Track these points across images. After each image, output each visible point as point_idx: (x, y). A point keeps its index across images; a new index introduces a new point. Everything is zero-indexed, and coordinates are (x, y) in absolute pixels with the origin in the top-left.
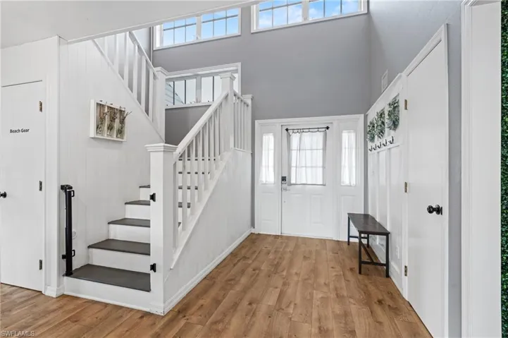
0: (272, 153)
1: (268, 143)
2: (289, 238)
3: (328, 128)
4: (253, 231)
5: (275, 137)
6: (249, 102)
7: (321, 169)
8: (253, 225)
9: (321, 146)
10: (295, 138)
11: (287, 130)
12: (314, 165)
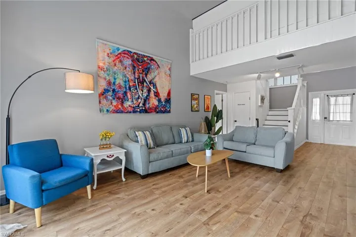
0: (318, 107)
1: (316, 102)
2: (329, 145)
3: (354, 94)
4: (307, 141)
5: (320, 100)
6: (306, 85)
7: (349, 114)
8: (307, 138)
9: (350, 103)
10: (332, 100)
11: (327, 96)
12: (345, 111)
